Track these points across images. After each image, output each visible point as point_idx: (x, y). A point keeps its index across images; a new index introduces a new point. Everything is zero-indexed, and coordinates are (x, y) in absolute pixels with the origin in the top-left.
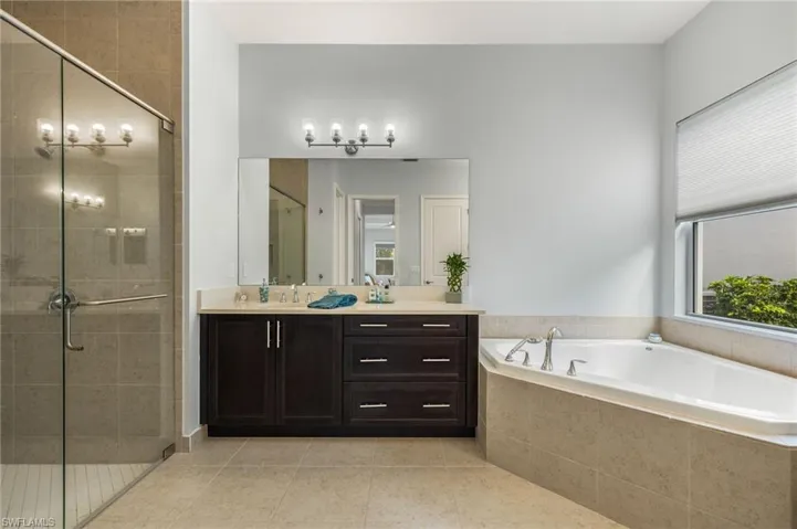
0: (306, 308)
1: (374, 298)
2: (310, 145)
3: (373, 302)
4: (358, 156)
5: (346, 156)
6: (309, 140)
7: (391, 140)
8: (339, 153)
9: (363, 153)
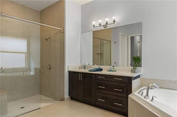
0: (88, 71)
1: (109, 70)
2: (94, 27)
3: (109, 71)
4: (107, 28)
5: (104, 28)
6: (94, 26)
7: (114, 22)
8: (102, 28)
9: (109, 27)
